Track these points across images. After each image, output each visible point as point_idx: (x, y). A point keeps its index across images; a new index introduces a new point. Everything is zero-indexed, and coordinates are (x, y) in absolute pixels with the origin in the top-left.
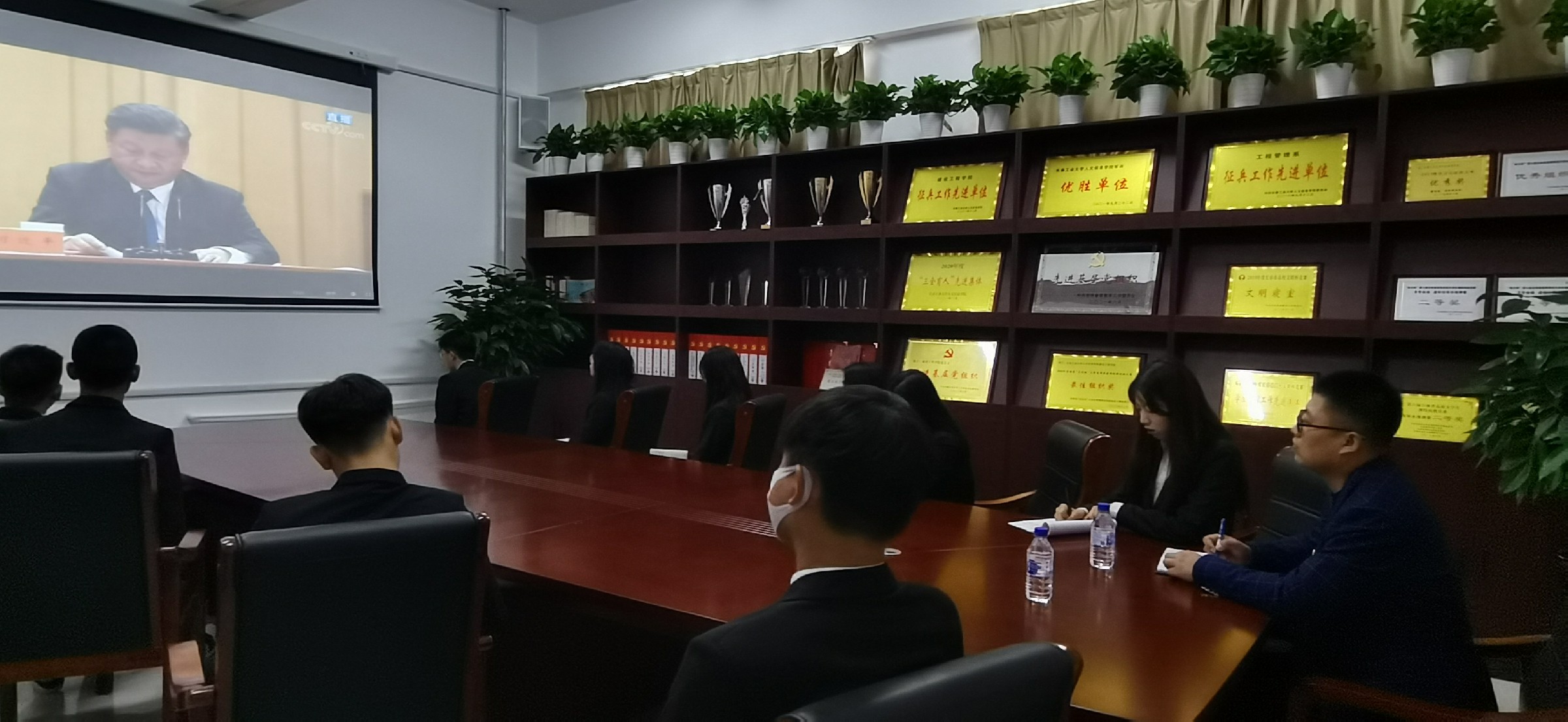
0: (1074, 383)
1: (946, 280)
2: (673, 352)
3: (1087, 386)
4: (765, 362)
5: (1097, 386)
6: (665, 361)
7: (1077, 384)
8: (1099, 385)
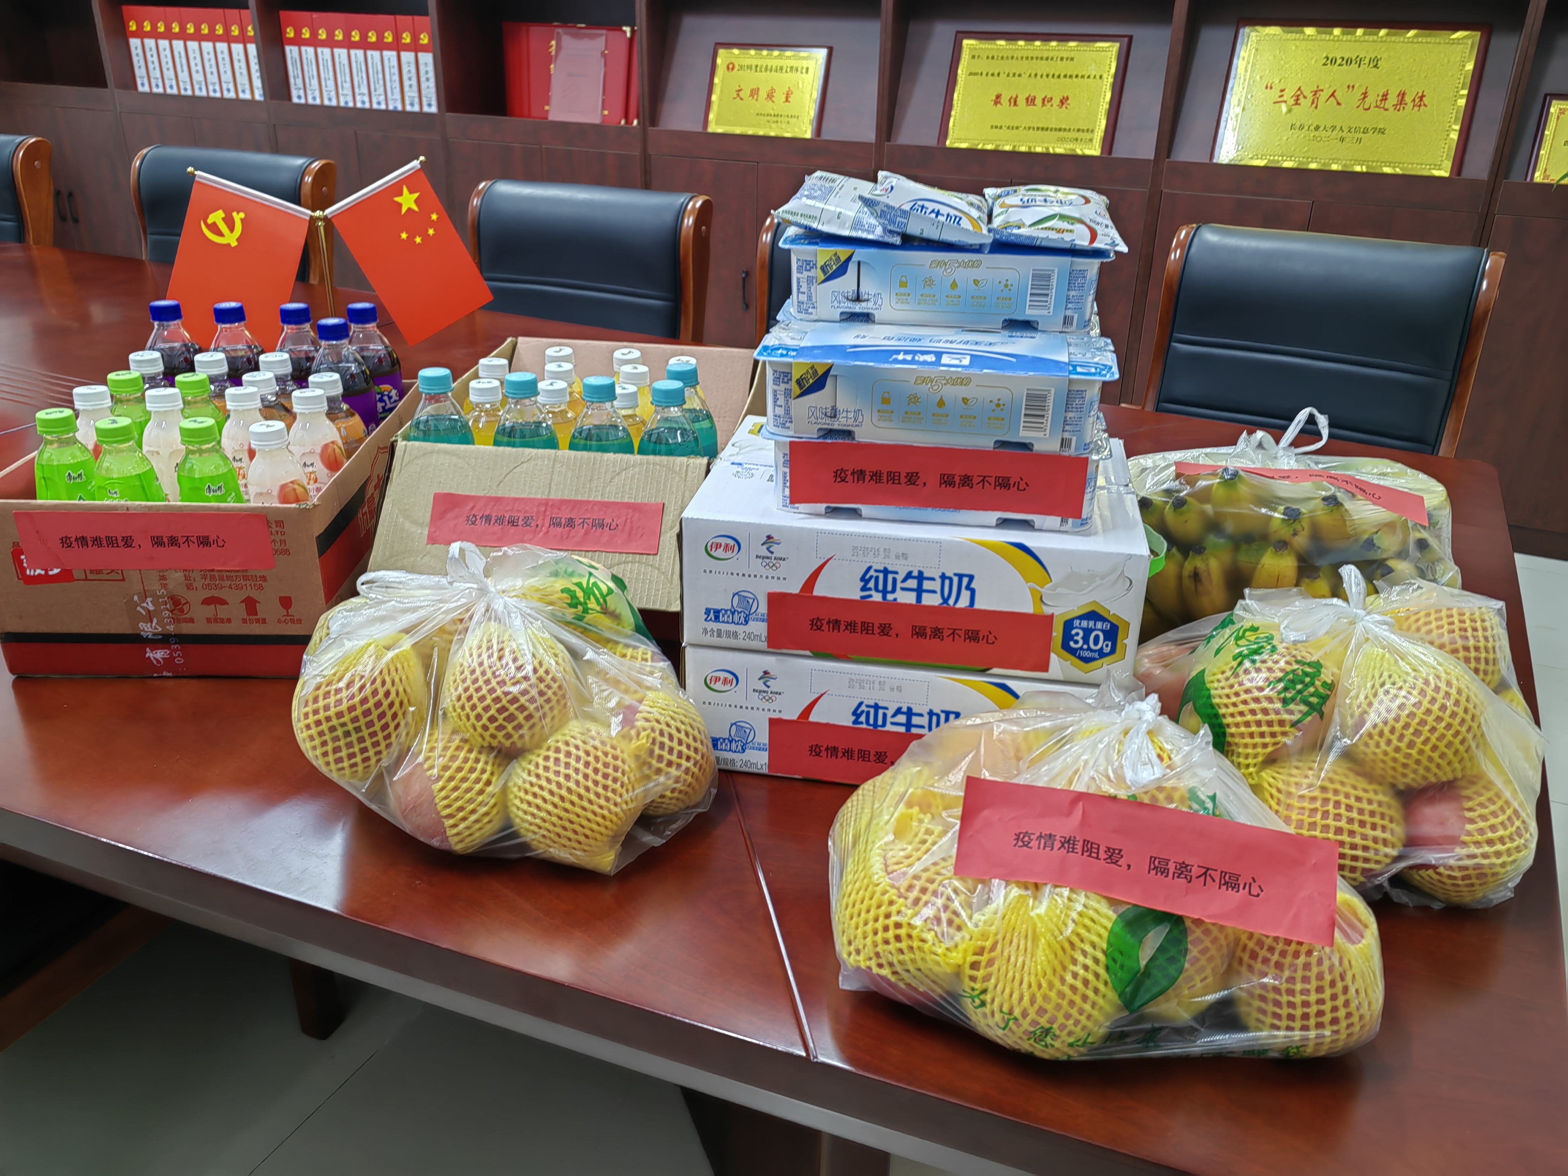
0: (998, 97)
1: (1333, 95)
2: (252, 48)
3: (1021, 101)
4: (431, 68)
5: (1039, 101)
6: (240, 67)
7: (1004, 100)
8: (1044, 100)
